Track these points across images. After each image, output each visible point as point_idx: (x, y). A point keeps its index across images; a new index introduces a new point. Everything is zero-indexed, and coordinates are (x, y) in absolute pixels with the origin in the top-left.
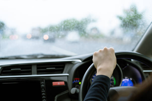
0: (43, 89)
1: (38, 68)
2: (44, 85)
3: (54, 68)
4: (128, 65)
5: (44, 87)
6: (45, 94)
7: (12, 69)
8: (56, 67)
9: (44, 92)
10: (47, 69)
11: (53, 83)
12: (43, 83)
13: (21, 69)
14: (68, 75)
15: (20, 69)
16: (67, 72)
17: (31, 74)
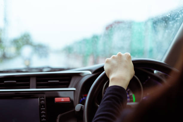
0: (43, 107)
1: (37, 81)
2: (44, 101)
3: (58, 81)
4: (149, 77)
5: (44, 104)
6: (45, 112)
7: (5, 82)
8: (60, 80)
9: (44, 109)
10: (49, 81)
11: (56, 99)
12: (44, 99)
13: (17, 82)
14: (74, 89)
15: (15, 81)
16: (73, 86)
17: (29, 88)
